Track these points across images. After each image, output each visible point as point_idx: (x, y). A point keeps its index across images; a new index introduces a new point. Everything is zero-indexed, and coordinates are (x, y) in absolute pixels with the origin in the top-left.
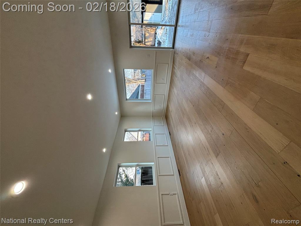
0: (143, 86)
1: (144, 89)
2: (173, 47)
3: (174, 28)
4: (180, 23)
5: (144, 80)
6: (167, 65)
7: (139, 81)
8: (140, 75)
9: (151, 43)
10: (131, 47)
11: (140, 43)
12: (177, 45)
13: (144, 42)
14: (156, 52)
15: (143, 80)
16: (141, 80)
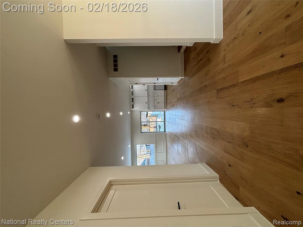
0: (148, 160)
1: (149, 162)
2: (165, 132)
3: (164, 122)
4: (166, 121)
5: (150, 154)
6: (163, 141)
7: (145, 155)
8: (146, 150)
9: (154, 125)
10: (141, 132)
11: (146, 126)
12: (167, 130)
13: (148, 125)
14: (156, 134)
15: (148, 155)
16: (146, 155)
